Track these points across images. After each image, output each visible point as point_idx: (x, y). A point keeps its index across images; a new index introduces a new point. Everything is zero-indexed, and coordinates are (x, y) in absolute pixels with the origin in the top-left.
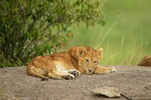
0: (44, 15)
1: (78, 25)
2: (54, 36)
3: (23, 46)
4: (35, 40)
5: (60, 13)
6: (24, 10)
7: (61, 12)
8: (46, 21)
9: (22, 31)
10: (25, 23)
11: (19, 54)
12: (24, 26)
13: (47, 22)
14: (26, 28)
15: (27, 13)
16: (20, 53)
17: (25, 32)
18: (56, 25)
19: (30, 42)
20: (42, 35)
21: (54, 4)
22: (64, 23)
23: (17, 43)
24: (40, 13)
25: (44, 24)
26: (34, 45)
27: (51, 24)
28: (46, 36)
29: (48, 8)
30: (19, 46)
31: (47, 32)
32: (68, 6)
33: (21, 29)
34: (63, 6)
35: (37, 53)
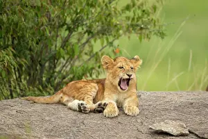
0: (83, 25)
1: (129, 37)
2: (97, 53)
3: (55, 67)
4: (71, 60)
5: (104, 21)
6: (55, 19)
7: (106, 20)
8: (85, 33)
9: (54, 47)
10: (57, 36)
11: (49, 79)
12: (56, 41)
13: (87, 34)
14: (59, 43)
15: (59, 23)
16: (52, 77)
17: (57, 49)
18: (100, 38)
19: (65, 62)
20: (81, 52)
21: (96, 9)
22: (109, 35)
23: (47, 64)
24: (77, 22)
25: (82, 37)
26: (69, 66)
27: (92, 37)
28: (86, 54)
29: (88, 15)
30: (50, 68)
31: (87, 48)
32: (115, 12)
33: (52, 45)
34: (107, 12)
35: (74, 77)
